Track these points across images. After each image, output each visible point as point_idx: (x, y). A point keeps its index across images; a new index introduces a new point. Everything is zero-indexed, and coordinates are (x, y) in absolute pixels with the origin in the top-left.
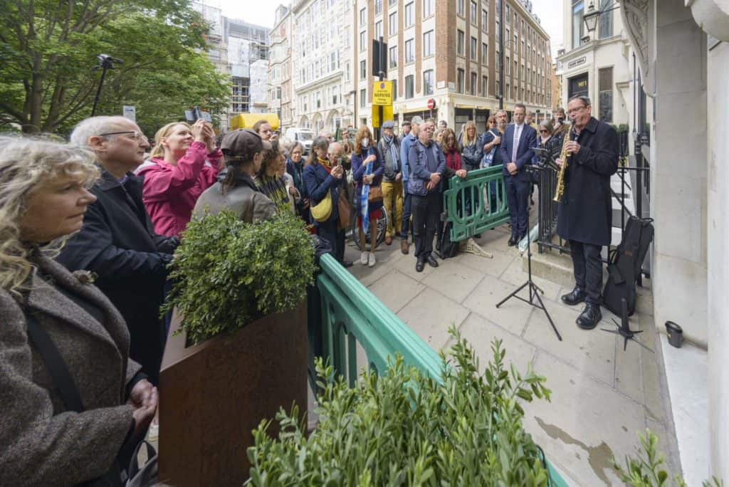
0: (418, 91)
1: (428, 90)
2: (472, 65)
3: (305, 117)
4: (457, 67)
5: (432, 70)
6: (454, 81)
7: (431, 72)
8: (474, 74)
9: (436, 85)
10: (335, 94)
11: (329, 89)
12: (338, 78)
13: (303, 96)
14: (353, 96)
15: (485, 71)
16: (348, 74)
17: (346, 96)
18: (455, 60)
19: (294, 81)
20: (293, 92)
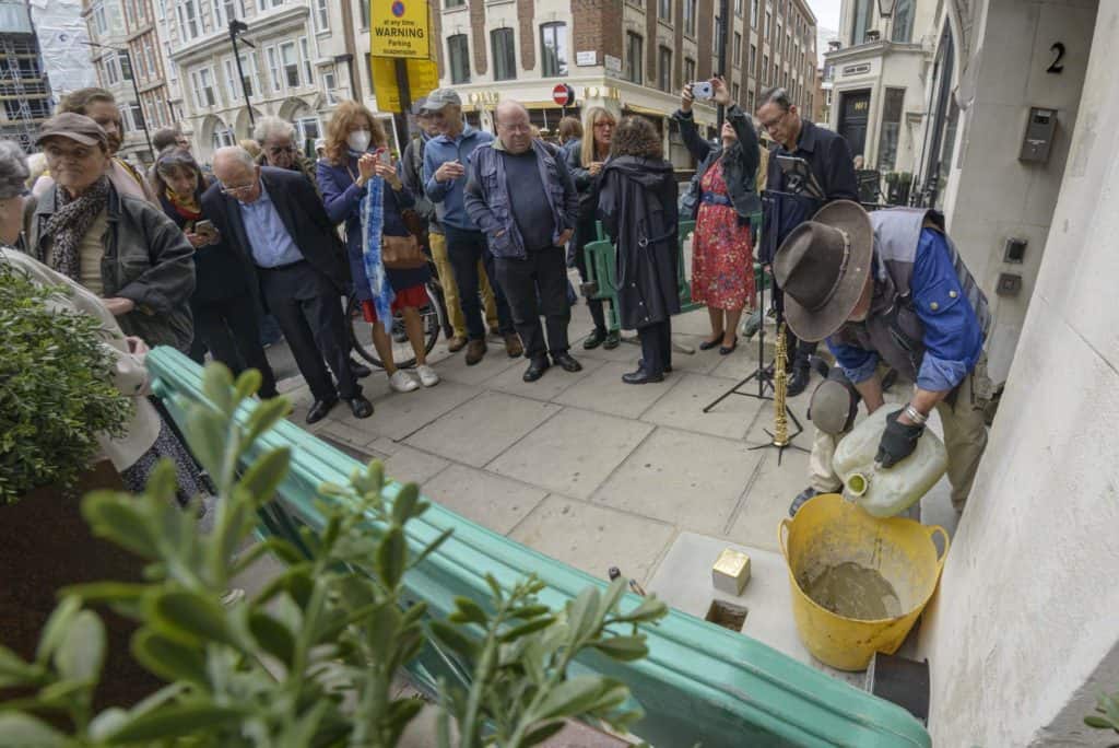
0: (529, 65)
1: (552, 66)
2: (661, 31)
3: (212, 120)
4: (625, 27)
5: (563, 24)
6: (618, 55)
7: (559, 29)
8: (665, 50)
9: (575, 57)
10: (290, 63)
11: (271, 50)
12: (293, 23)
13: (197, 70)
14: (344, 67)
15: (691, 48)
16: (323, 14)
17: (323, 66)
18: (620, 13)
19: (163, 34)
20: (167, 62)
